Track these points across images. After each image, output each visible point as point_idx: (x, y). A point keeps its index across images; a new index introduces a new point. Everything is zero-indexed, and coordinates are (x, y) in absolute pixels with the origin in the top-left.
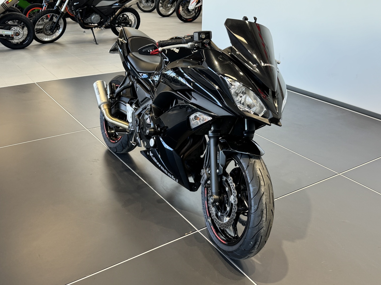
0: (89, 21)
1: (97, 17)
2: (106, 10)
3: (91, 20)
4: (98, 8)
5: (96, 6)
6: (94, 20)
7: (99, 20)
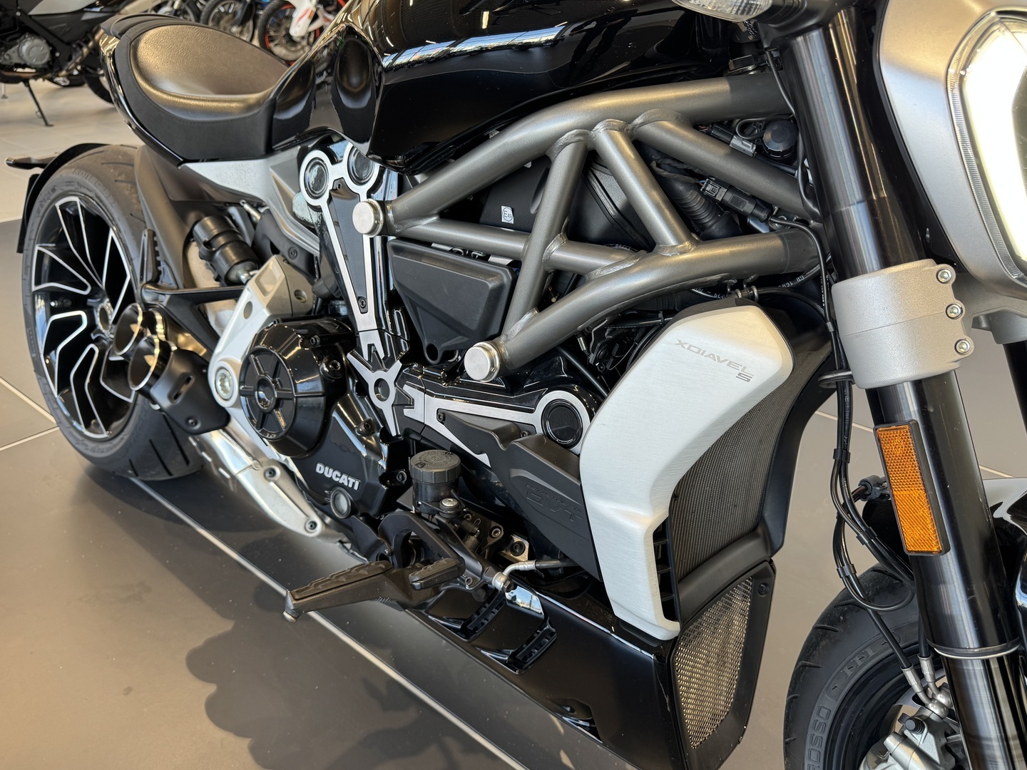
0: (16, 60)
1: (40, 46)
2: (64, 25)
3: (20, 56)
4: (37, 19)
5: (31, 13)
6: (31, 55)
7: (45, 54)
